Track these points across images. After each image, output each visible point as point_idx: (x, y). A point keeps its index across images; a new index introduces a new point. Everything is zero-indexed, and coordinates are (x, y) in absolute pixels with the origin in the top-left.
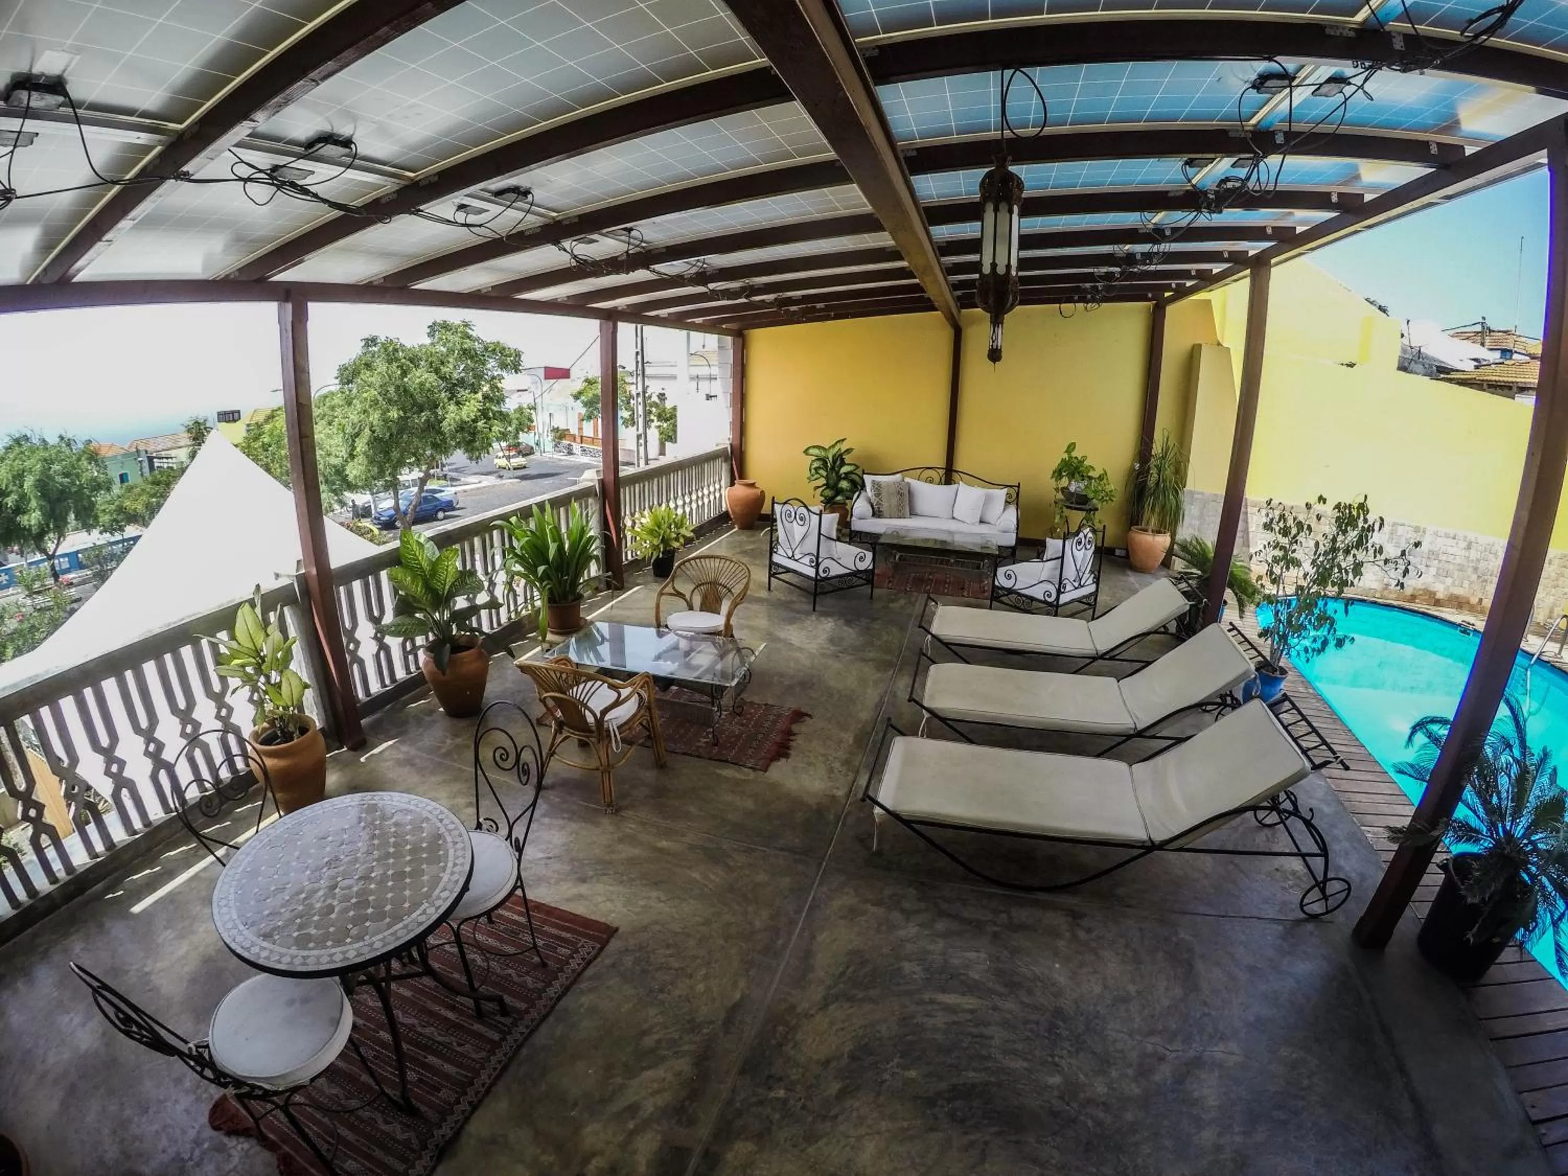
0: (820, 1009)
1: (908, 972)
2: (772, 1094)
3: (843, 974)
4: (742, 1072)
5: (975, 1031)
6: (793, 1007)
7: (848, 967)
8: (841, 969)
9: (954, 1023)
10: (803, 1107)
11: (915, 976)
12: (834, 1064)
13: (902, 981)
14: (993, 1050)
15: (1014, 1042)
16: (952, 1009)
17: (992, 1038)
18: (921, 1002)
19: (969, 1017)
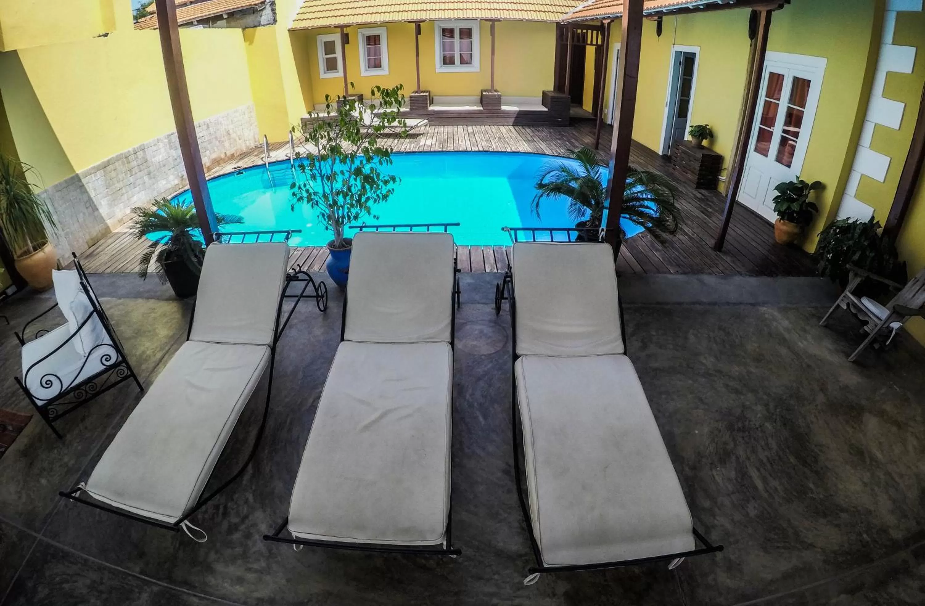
0: (814, 547)
1: (756, 511)
2: (869, 539)
3: (785, 548)
4: (872, 560)
5: (768, 465)
6: (825, 561)
7: (778, 547)
8: (783, 550)
9: (771, 475)
10: (862, 523)
11: (757, 506)
12: (836, 522)
13: (765, 512)
14: (773, 454)
15: (762, 446)
16: (765, 480)
17: (767, 456)
18: (770, 495)
19: (762, 469)
